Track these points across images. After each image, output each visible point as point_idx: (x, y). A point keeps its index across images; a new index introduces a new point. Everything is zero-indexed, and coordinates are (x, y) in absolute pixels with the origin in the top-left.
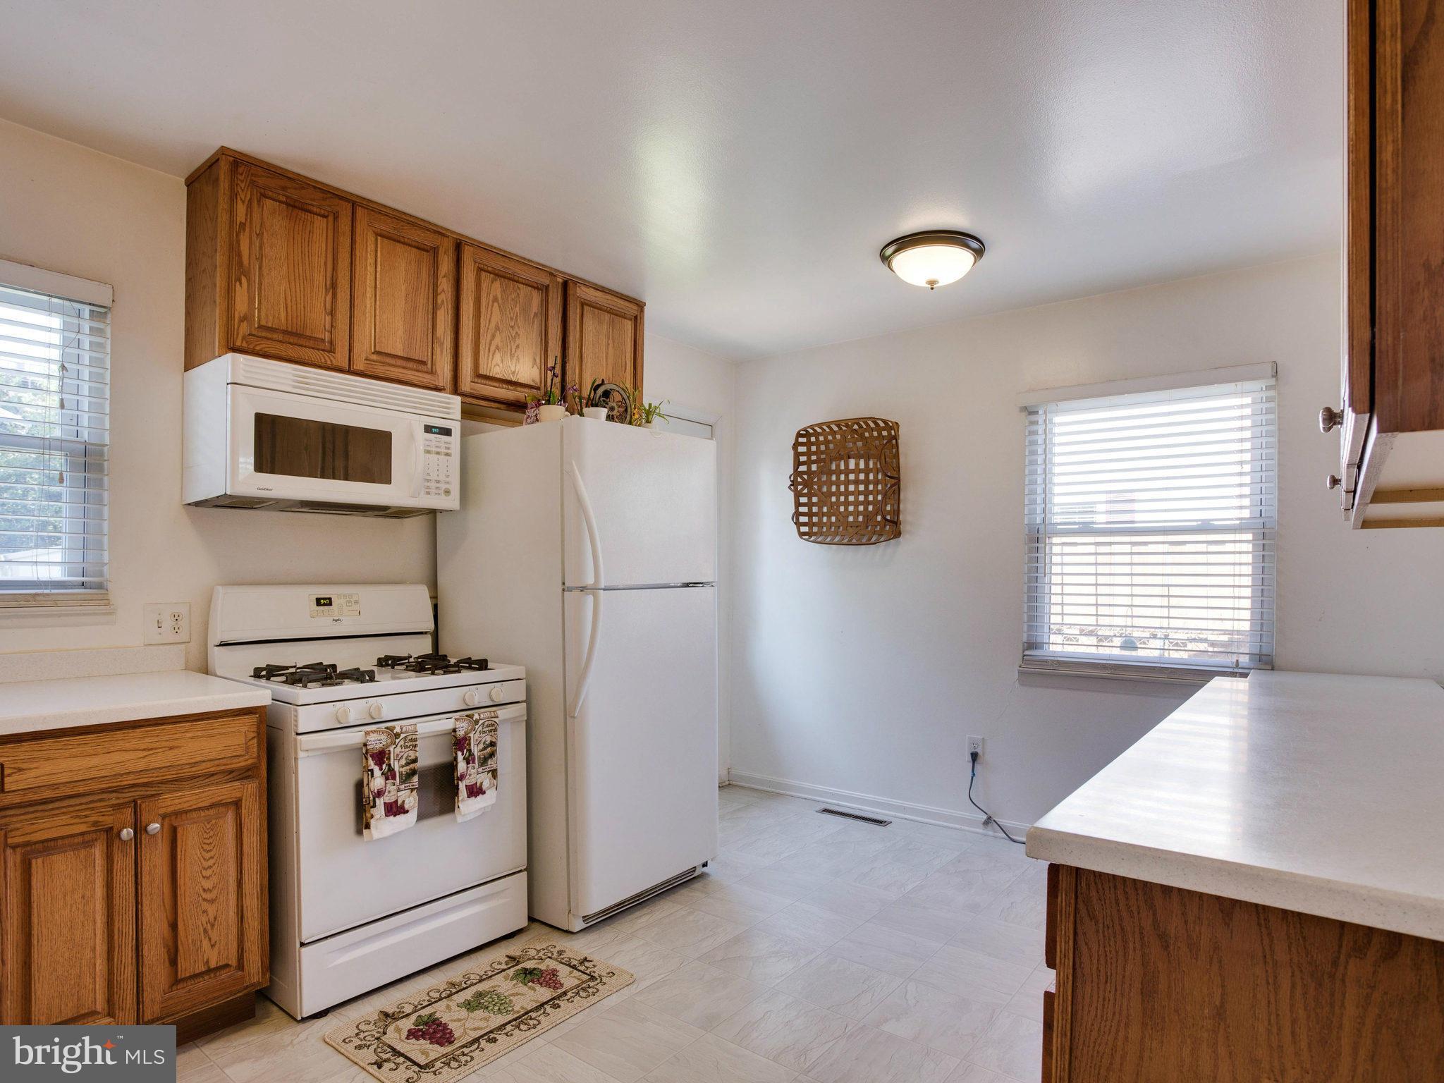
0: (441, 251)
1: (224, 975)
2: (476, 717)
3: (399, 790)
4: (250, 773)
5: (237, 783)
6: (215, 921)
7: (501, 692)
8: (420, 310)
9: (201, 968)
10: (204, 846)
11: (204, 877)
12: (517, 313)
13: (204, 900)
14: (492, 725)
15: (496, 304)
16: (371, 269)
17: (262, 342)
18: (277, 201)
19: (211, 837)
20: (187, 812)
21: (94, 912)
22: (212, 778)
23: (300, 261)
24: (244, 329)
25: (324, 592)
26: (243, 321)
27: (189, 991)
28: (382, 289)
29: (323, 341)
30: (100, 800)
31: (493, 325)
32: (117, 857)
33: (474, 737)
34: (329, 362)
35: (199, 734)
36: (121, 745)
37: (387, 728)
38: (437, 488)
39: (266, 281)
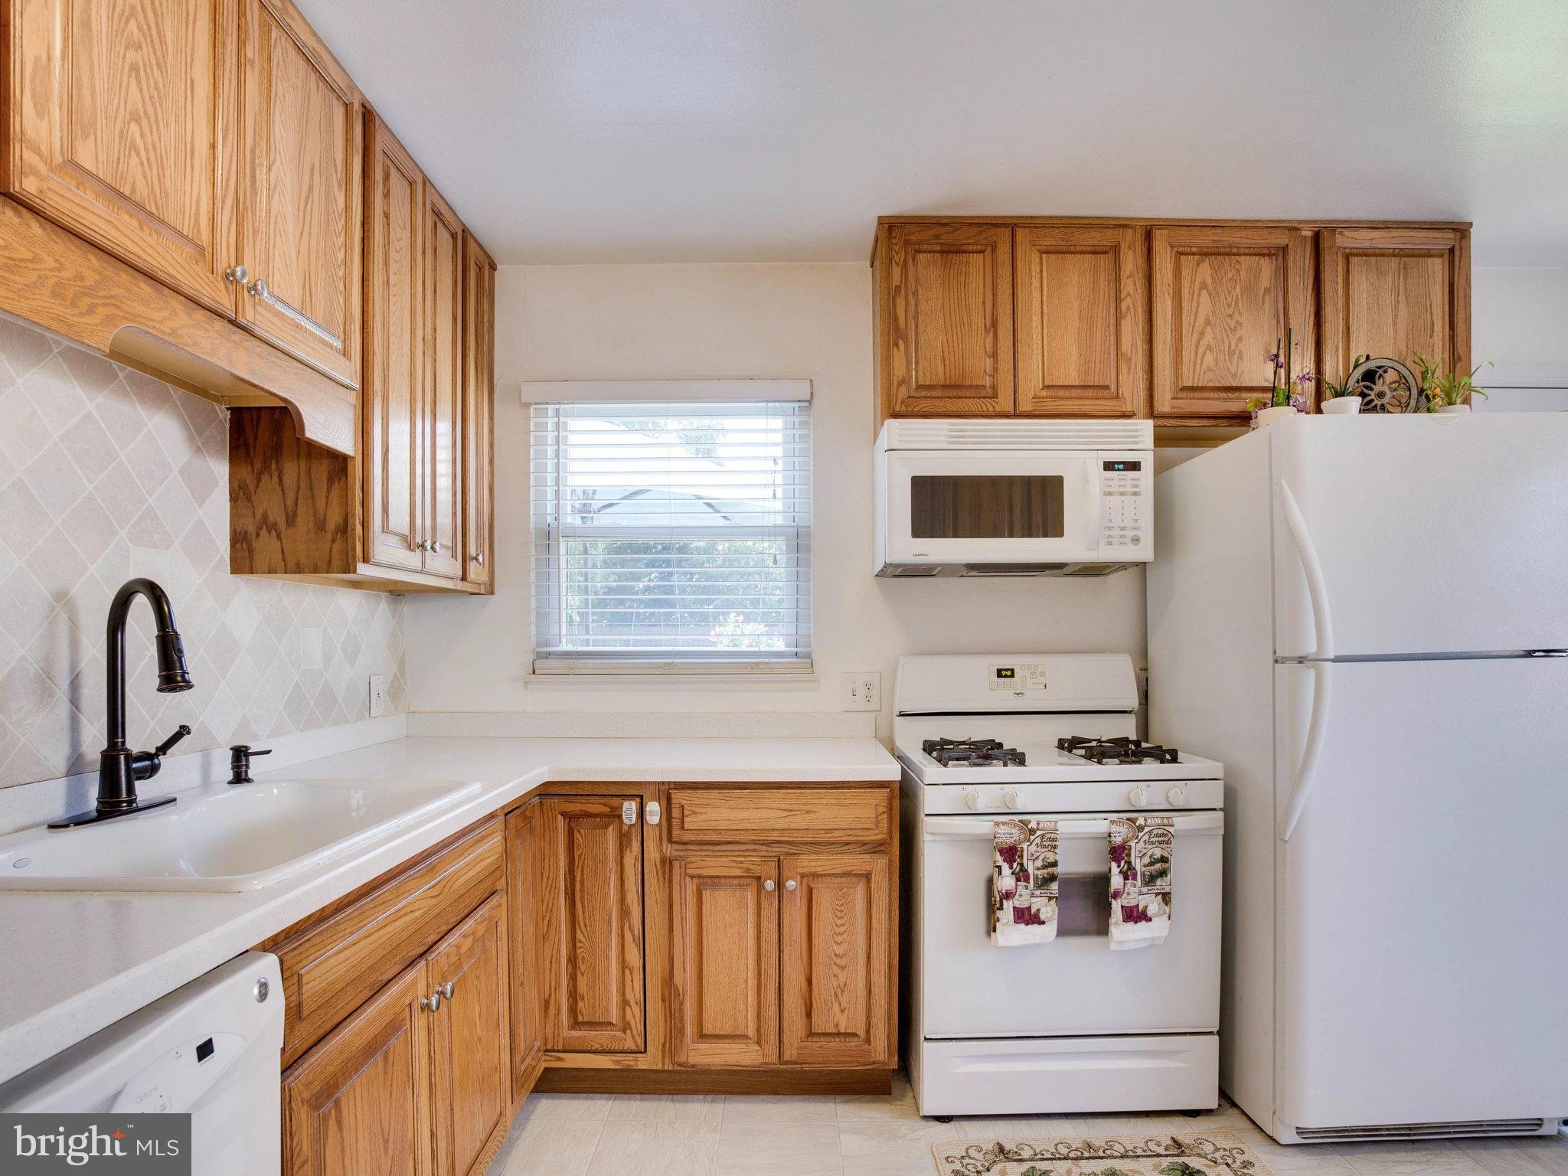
0: (1124, 248)
1: (853, 1043)
2: (1141, 821)
3: (1032, 896)
4: (882, 848)
5: (867, 856)
6: (844, 988)
7: (1180, 795)
8: (1099, 326)
9: (831, 1029)
10: (836, 912)
11: (835, 942)
12: (1237, 296)
13: (835, 964)
14: (1165, 835)
15: (1204, 292)
16: (1036, 294)
17: (921, 402)
18: (930, 252)
19: (842, 905)
20: (822, 875)
21: (747, 949)
22: (847, 847)
23: (957, 308)
24: (903, 392)
25: (1005, 662)
26: (901, 385)
27: (821, 1047)
28: (1049, 314)
29: (984, 387)
30: (754, 850)
31: (1201, 320)
32: (764, 904)
33: (1136, 848)
34: (991, 409)
35: (833, 801)
36: (767, 803)
37: (1021, 821)
38: (1122, 536)
39: (923, 338)
